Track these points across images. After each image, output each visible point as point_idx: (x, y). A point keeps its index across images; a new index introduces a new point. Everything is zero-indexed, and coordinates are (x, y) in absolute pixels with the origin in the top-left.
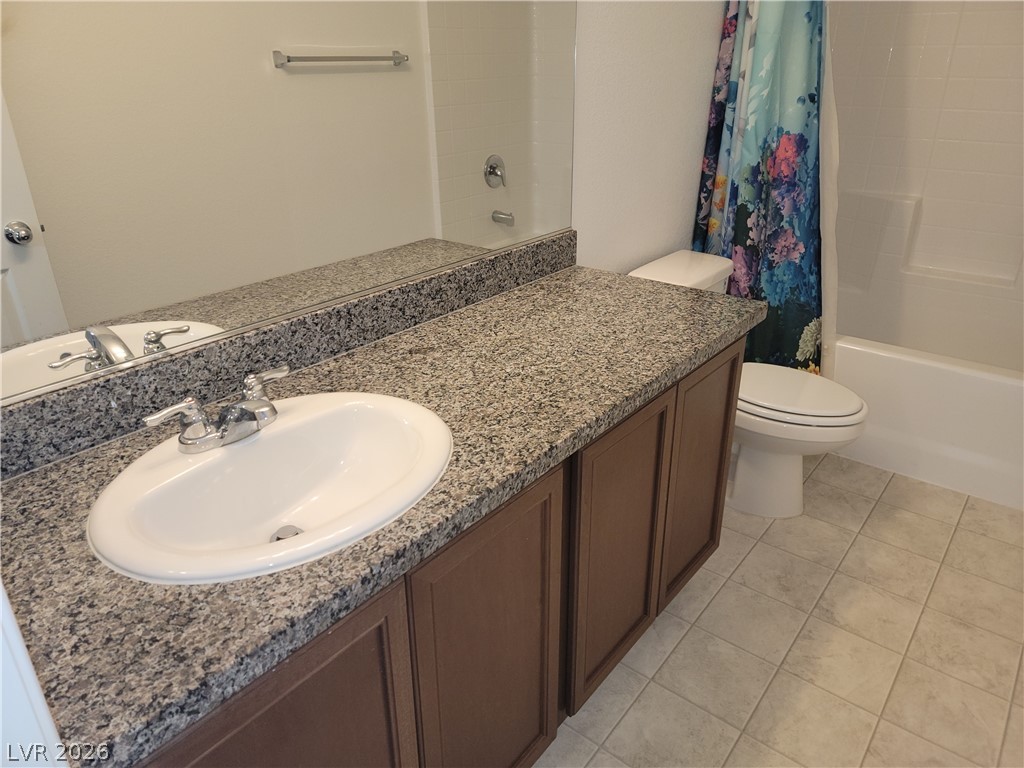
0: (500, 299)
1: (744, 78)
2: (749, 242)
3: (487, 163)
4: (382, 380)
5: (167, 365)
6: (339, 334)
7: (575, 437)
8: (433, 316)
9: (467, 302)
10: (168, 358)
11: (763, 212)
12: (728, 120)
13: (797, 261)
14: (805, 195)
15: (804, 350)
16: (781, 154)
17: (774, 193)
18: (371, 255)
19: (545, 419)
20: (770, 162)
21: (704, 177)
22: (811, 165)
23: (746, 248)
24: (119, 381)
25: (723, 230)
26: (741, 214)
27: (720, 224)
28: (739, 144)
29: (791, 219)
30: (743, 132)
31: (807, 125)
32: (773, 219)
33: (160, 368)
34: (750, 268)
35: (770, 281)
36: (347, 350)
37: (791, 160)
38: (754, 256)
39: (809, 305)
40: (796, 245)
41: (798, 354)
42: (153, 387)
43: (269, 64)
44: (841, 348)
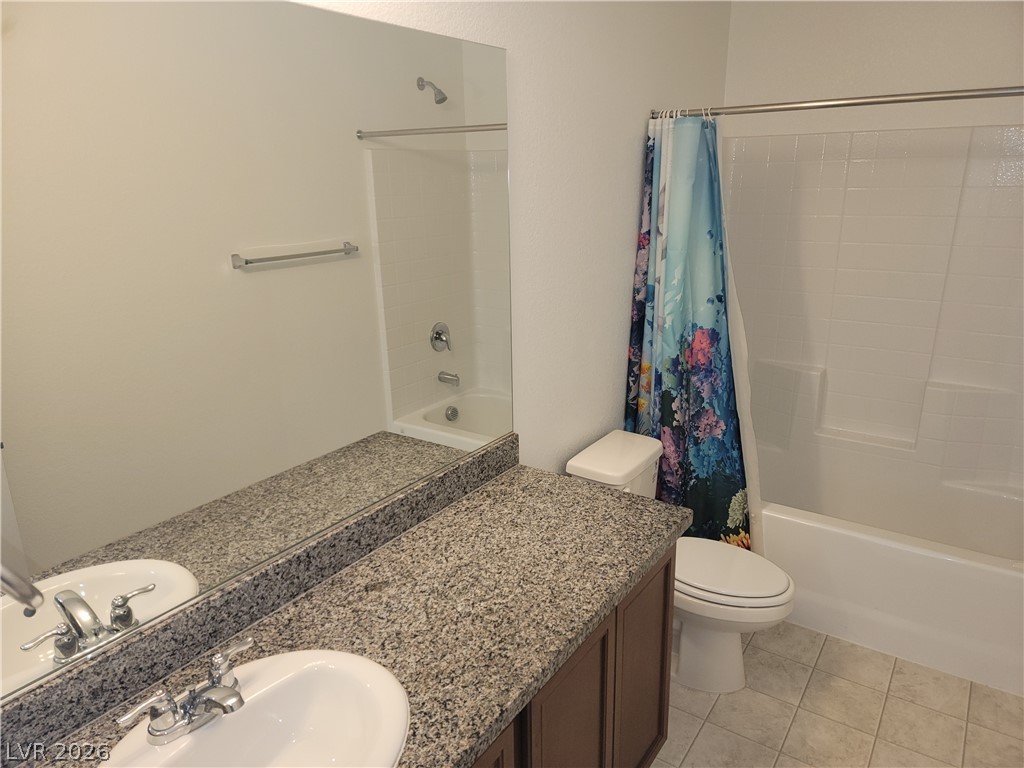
0: (450, 512)
1: (659, 283)
2: (675, 423)
3: (433, 330)
4: (340, 628)
5: (136, 645)
6: (298, 578)
7: (523, 694)
8: (387, 540)
9: (419, 520)
10: (138, 637)
11: (685, 396)
12: (648, 316)
13: (720, 437)
14: (721, 379)
15: (734, 518)
16: (697, 346)
17: (694, 379)
18: (325, 457)
19: (495, 674)
20: (688, 353)
21: (631, 364)
22: (724, 353)
23: (673, 428)
24: (91, 670)
25: (652, 410)
26: (666, 399)
27: (648, 404)
28: (659, 338)
29: (711, 401)
30: (662, 328)
31: (717, 321)
32: (695, 401)
33: (130, 649)
34: (678, 446)
35: (697, 455)
36: (305, 591)
37: (706, 350)
38: (681, 435)
39: (735, 477)
40: (717, 422)
41: (728, 521)
42: (122, 668)
43: (227, 267)
44: (769, 517)
